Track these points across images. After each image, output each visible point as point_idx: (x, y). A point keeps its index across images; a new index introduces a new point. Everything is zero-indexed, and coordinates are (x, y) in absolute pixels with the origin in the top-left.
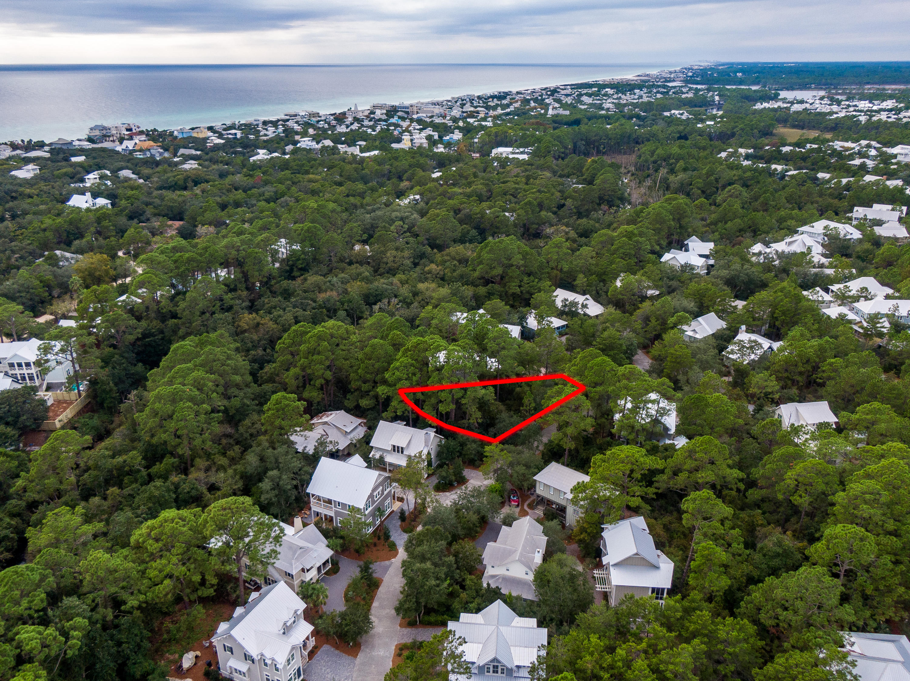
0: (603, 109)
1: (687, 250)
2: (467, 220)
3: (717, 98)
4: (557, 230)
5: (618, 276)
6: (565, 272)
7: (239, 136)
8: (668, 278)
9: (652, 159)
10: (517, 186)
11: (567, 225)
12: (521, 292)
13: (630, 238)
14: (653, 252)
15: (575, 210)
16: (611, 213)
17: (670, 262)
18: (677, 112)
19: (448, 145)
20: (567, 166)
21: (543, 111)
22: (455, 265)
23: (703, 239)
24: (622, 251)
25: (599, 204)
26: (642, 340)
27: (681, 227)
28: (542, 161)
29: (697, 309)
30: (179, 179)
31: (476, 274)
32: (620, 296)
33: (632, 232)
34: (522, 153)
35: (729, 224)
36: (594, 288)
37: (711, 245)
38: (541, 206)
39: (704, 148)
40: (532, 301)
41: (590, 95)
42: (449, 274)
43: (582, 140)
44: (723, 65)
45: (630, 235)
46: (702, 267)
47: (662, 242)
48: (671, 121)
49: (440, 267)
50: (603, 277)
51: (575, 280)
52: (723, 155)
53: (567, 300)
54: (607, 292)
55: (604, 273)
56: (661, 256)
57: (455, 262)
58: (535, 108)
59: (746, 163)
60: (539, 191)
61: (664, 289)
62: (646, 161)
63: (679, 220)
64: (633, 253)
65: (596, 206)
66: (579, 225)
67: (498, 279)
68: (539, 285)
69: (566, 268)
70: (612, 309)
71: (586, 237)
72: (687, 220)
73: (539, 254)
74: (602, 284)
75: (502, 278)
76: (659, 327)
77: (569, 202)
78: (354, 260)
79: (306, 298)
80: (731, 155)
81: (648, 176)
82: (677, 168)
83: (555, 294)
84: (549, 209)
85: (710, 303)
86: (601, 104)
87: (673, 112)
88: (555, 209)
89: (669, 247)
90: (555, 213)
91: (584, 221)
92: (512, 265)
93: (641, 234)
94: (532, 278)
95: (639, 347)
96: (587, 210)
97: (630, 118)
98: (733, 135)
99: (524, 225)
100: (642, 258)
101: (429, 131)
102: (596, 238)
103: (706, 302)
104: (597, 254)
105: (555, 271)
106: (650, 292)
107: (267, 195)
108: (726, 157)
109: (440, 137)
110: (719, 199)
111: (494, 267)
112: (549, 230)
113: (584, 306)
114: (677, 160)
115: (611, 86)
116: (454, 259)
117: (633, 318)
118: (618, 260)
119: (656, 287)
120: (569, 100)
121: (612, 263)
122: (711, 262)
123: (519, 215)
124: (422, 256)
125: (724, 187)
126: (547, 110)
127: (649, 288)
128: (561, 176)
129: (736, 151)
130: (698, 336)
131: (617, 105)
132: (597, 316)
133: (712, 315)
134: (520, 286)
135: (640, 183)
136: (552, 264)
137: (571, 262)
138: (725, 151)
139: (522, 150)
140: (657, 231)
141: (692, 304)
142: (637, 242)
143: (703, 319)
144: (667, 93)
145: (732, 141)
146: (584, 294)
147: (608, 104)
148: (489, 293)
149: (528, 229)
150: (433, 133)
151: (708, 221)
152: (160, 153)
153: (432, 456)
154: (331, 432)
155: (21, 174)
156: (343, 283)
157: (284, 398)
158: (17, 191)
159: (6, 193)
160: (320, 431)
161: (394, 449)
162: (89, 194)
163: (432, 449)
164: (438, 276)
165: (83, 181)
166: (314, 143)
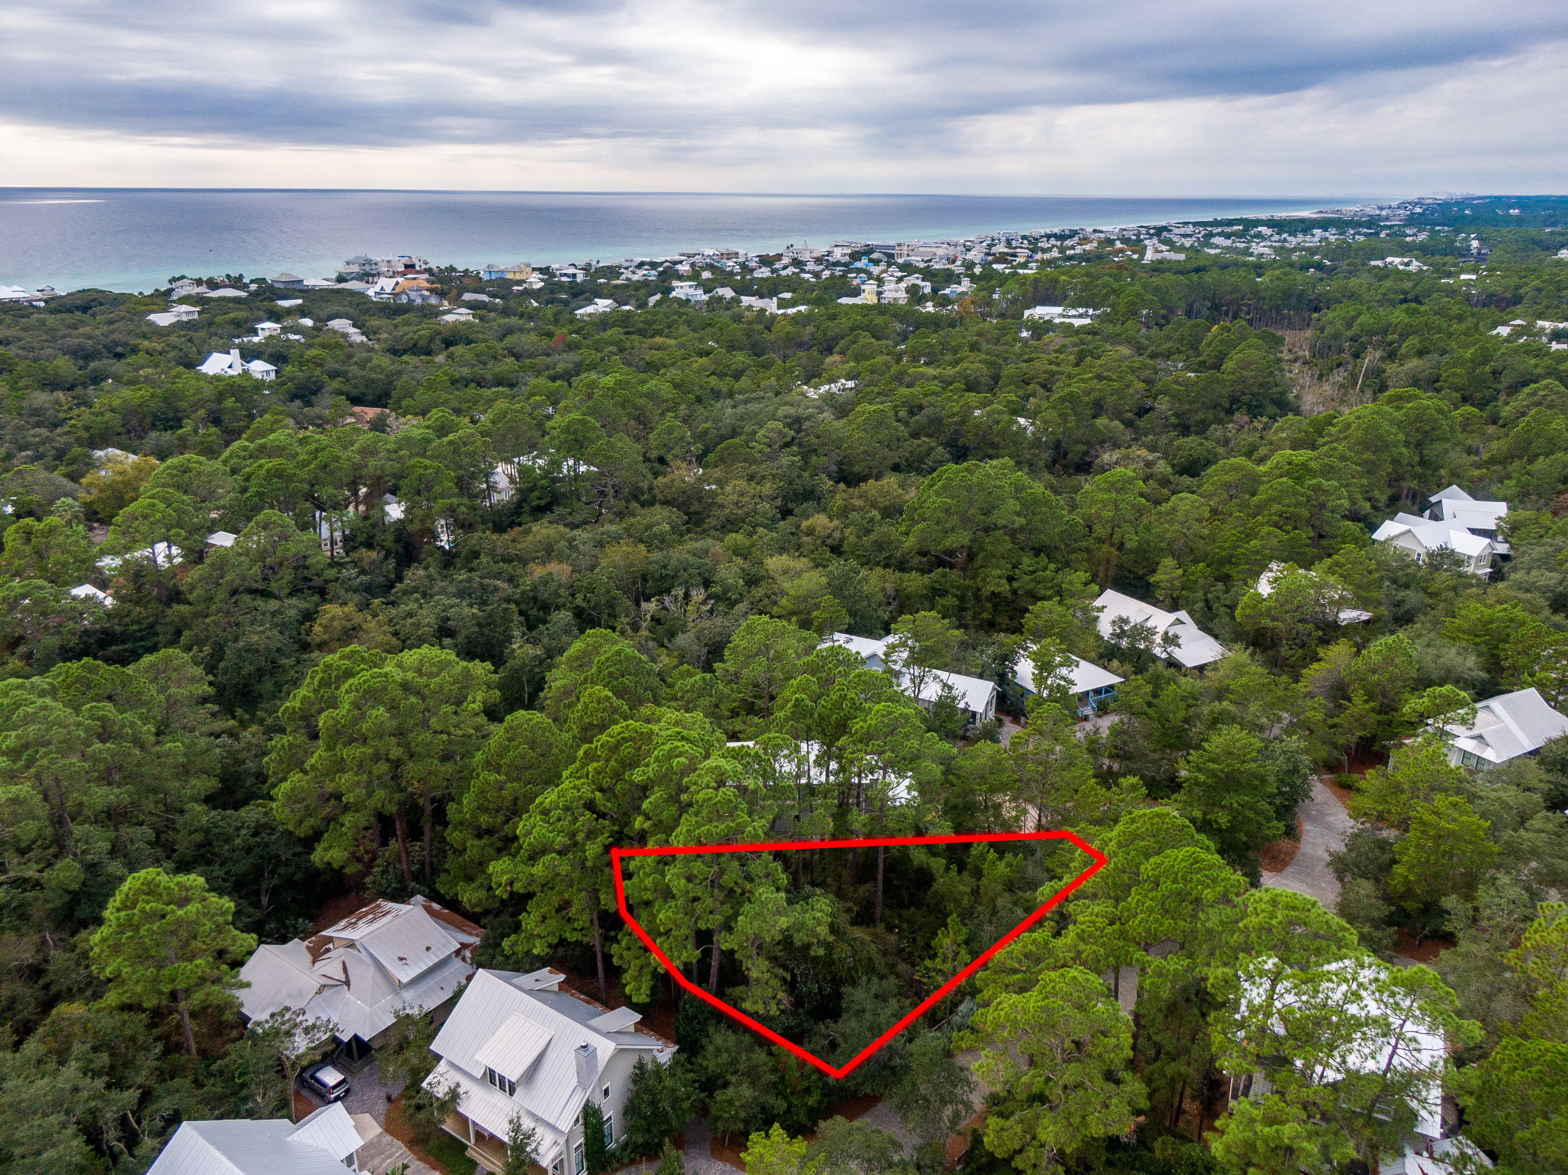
0: (1251, 254)
1: (1437, 517)
2: (935, 425)
3: (1475, 244)
4: (1126, 457)
5: (1264, 568)
6: (1131, 551)
7: (580, 278)
8: (1394, 581)
9: (1349, 334)
10: (1054, 368)
11: (1152, 448)
12: (1014, 592)
13: (1299, 480)
14: (1354, 517)
15: (1173, 420)
16: (1255, 429)
17: (1401, 543)
18: (1397, 260)
19: (945, 301)
20: (1168, 338)
21: (1135, 256)
22: (872, 520)
23: (1477, 491)
24: (1276, 508)
25: (1230, 412)
26: (1323, 752)
27: (1423, 462)
28: (1118, 329)
29: (1484, 675)
30: (421, 337)
31: (910, 542)
32: (1266, 622)
33: (1304, 466)
34: (1080, 316)
35: (1540, 464)
36: (1200, 594)
37: (1501, 509)
38: (1098, 408)
39: (1460, 318)
40: (1028, 620)
41: (1228, 236)
42: (852, 539)
43: (1205, 298)
44: (1479, 198)
45: (1299, 473)
46: (1480, 558)
47: (1376, 494)
48: (1385, 273)
49: (836, 522)
50: (1226, 569)
51: (1154, 571)
52: (1504, 331)
53: (1126, 621)
54: (1232, 608)
55: (1228, 560)
56: (1373, 528)
57: (875, 513)
58: (1122, 251)
59: (1555, 346)
60: (1099, 377)
61: (1383, 610)
62: (1336, 336)
63: (1419, 445)
64: (1305, 513)
65: (1222, 414)
66: (1179, 448)
67: (961, 557)
68: (1059, 577)
69: (1132, 541)
70: (1241, 655)
71: (1193, 476)
72: (1439, 447)
73: (1073, 507)
74: (1220, 586)
75: (971, 557)
76: (1374, 717)
77: (1163, 405)
78: (660, 497)
79: (498, 576)
80: (1518, 332)
81: (1339, 365)
82: (1403, 350)
83: (1098, 603)
84: (1117, 414)
85: (1523, 660)
86: (1248, 248)
87: (1389, 259)
88: (1129, 415)
89: (1392, 507)
90: (1128, 424)
91: (1191, 441)
92: (996, 528)
93: (1328, 471)
94: (1043, 559)
95: (1314, 771)
96: (1203, 421)
97: (1304, 267)
98: (1517, 300)
99: (1057, 445)
100: (1327, 528)
101: (915, 279)
102: (1214, 475)
103: (1509, 654)
104: (1214, 511)
105: (1105, 548)
106: (1347, 615)
107: (560, 368)
108: (1510, 335)
109: (935, 290)
110: (1506, 412)
111: (953, 530)
112: (1107, 457)
113: (1170, 640)
114: (1404, 336)
115: (1270, 223)
116: (874, 505)
117: (1301, 687)
118: (1266, 529)
119: (1363, 604)
120: (1188, 243)
121: (1249, 536)
122: (1502, 548)
123: (1045, 422)
124: (809, 495)
125: (1514, 389)
126: (1142, 255)
127: (1342, 603)
128: (1153, 356)
129: (1531, 325)
130: (1490, 755)
131: (1279, 251)
132: (1201, 668)
133: (1531, 695)
134: (1010, 579)
135: (1321, 377)
136: (1100, 530)
137: (1148, 529)
138: (1505, 323)
139: (1081, 310)
140: (1370, 468)
141: (1471, 660)
142: (1318, 489)
143: (1505, 706)
144: (1377, 234)
145: (1519, 308)
146: (1173, 606)
147: (1259, 248)
148: (934, 590)
149: (1065, 455)
150: (923, 284)
151: (1485, 456)
152: (424, 298)
153: (611, 1111)
154: (363, 975)
155: (163, 319)
156: (600, 545)
157: (151, 890)
158: (126, 344)
159: (105, 347)
160: (331, 967)
161: (492, 1078)
162: (235, 353)
163: (606, 1092)
164: (829, 541)
165: (255, 332)
166: (701, 291)
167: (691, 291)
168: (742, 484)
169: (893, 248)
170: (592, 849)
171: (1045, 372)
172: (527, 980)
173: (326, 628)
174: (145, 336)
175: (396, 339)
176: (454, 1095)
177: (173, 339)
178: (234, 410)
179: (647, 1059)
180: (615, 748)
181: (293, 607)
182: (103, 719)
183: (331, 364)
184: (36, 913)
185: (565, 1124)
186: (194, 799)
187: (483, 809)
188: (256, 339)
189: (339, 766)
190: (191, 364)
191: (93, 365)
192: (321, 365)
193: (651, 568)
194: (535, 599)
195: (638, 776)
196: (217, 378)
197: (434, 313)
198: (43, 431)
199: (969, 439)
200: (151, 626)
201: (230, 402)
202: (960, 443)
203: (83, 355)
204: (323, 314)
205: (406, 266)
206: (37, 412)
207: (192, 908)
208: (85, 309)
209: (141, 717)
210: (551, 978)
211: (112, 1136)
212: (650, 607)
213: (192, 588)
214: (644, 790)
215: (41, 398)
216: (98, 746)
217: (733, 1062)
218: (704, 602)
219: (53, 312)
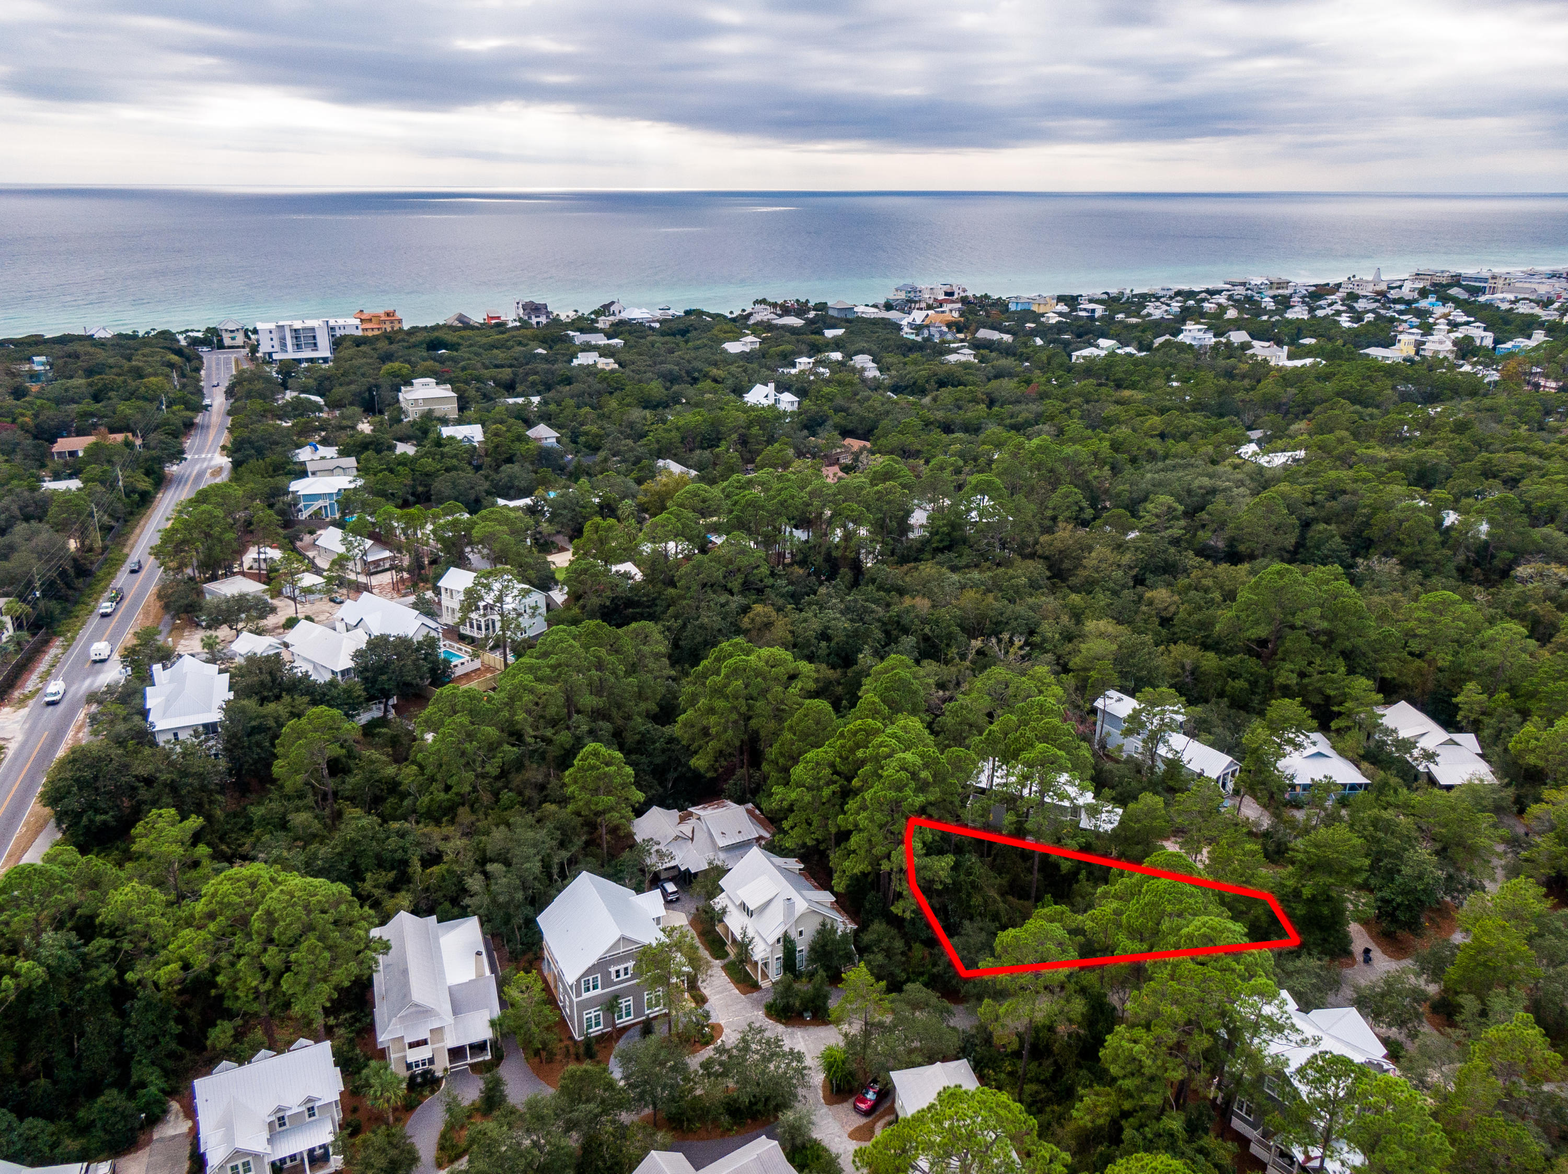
2: (1349, 513)
7: (1096, 314)
19: (1488, 360)
22: (1211, 601)
30: (924, 376)
42: (1183, 615)
49: (1175, 598)
53: (1391, 732)
57: (1217, 594)
67: (1270, 648)
68: (1347, 681)
83: (1386, 711)
101: (1476, 329)
109: (1497, 342)
112: (1526, 569)
113: (1429, 756)
116: (1220, 587)
134: (1302, 675)
148: (1230, 672)
150: (1483, 334)
152: (942, 334)
153: (802, 946)
154: (700, 836)
155: (733, 347)
156: (963, 587)
157: (596, 754)
158: (700, 371)
159: (688, 373)
160: (686, 828)
161: (743, 907)
162: (772, 386)
163: (801, 933)
164: (1164, 614)
165: (794, 365)
166: (1210, 335)
167: (1201, 335)
168: (1107, 551)
169: (1485, 280)
170: (826, 792)
171: (1521, 466)
172: (779, 861)
173: (753, 620)
174: (715, 364)
175: (902, 377)
176: (724, 911)
177: (733, 368)
178: (756, 436)
179: (828, 921)
180: (855, 734)
181: (737, 600)
182: (598, 658)
183: (840, 401)
184: (549, 756)
185: (772, 939)
186: (639, 714)
187: (782, 754)
188: (793, 371)
189: (711, 711)
190: (740, 391)
191: (676, 388)
192: (831, 400)
193: (991, 613)
194: (898, 623)
195: (860, 754)
196: (753, 408)
197: (942, 350)
198: (630, 442)
199: (1374, 533)
200: (654, 599)
201: (755, 430)
202: (1365, 534)
203: (671, 379)
204: (853, 348)
205: (947, 294)
206: (631, 425)
207: (613, 768)
208: (684, 332)
209: (619, 660)
210: (794, 864)
211: (555, 870)
212: (977, 643)
213: (681, 578)
214: (863, 763)
215: (636, 414)
216: (594, 672)
217: (880, 941)
218: (1021, 648)
219: (663, 333)
